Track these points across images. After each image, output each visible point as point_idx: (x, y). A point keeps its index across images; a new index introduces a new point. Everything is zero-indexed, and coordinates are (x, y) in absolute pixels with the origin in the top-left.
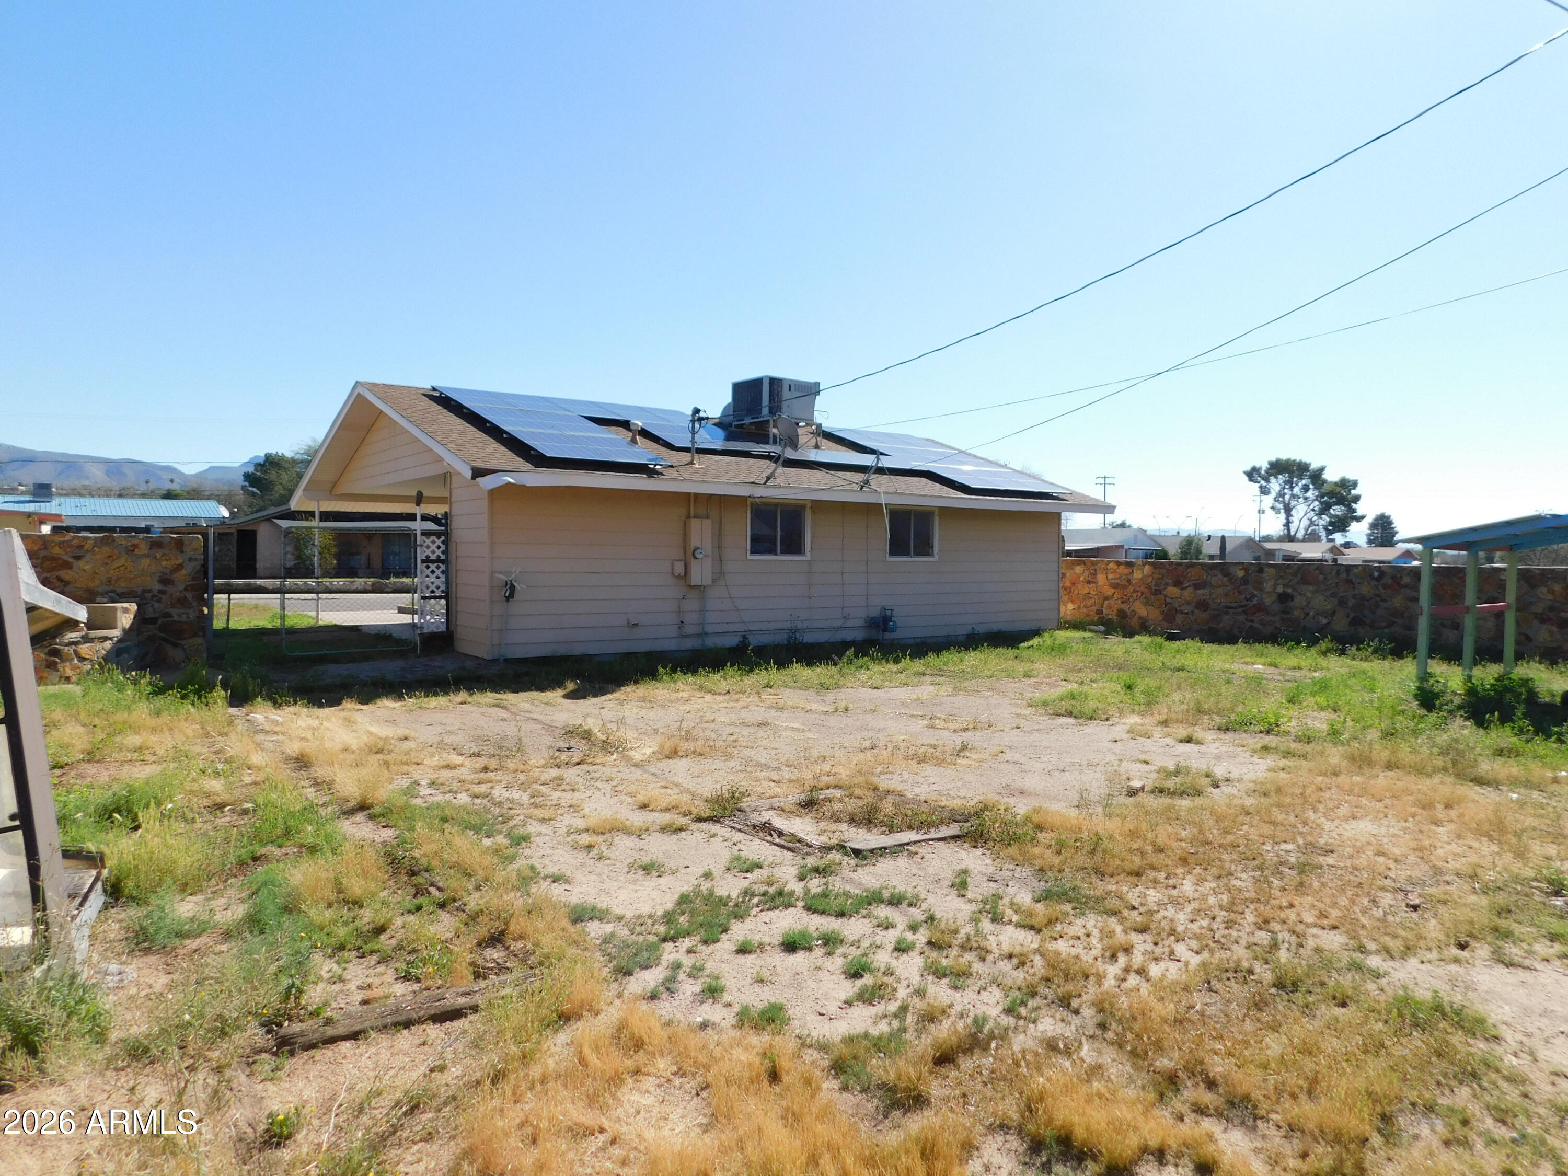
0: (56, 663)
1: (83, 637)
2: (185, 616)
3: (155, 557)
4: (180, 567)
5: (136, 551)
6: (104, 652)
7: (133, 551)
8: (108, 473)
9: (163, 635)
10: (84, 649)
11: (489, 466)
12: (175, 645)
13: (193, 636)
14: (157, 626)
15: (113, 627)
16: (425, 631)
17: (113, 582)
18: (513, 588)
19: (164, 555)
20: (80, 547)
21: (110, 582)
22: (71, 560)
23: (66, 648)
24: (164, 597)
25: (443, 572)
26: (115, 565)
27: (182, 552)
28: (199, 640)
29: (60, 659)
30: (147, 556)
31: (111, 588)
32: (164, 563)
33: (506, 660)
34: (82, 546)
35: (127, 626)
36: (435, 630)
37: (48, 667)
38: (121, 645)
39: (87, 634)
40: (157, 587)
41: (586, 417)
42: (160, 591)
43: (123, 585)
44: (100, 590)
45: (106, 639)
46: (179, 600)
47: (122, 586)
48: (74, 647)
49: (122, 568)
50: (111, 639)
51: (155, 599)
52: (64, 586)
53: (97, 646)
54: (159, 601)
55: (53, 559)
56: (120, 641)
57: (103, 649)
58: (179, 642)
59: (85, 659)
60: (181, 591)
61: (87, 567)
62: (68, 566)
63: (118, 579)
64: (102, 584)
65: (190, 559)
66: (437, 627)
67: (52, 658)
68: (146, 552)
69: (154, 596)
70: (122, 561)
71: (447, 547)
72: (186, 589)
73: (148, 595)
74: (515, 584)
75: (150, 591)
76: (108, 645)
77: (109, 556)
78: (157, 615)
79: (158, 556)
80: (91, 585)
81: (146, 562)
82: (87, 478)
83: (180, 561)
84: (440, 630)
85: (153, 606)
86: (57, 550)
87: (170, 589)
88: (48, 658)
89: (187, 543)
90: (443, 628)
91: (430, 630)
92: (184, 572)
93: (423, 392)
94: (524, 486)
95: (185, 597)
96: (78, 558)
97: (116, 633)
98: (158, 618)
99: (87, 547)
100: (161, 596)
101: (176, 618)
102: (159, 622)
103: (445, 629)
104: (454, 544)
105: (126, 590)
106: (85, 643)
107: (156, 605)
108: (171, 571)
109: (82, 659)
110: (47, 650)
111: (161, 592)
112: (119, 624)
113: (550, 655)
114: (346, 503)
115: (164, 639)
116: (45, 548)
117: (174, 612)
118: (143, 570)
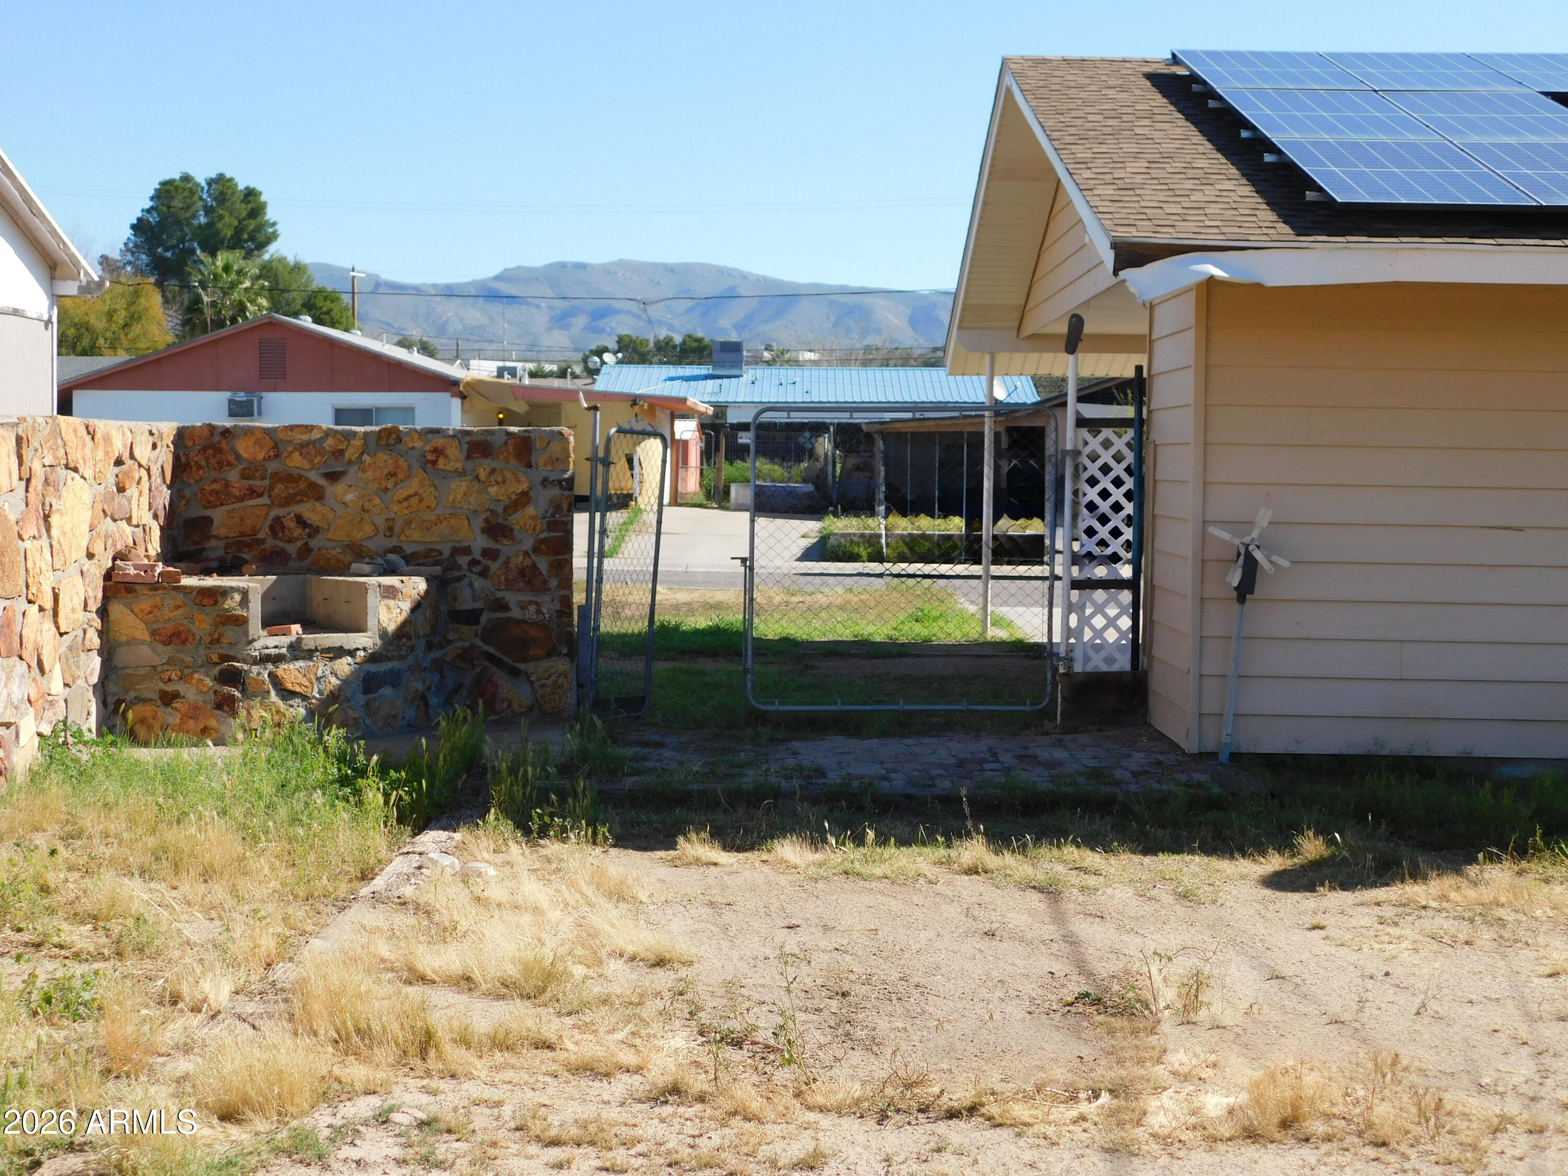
0: (231, 700)
1: (291, 647)
2: (533, 608)
3: (477, 478)
4: (524, 499)
5: (441, 463)
6: (334, 681)
7: (434, 463)
8: (913, 322)
9: (492, 650)
10: (291, 673)
11: (1163, 238)
12: (515, 673)
13: (549, 655)
14: (479, 628)
15: (358, 627)
16: (1078, 668)
17: (397, 529)
18: (1250, 567)
19: (493, 471)
20: (338, 453)
21: (391, 529)
22: (322, 481)
23: (255, 669)
24: (494, 566)
25: (1129, 520)
26: (402, 493)
27: (529, 465)
28: (561, 665)
29: (243, 691)
30: (462, 473)
31: (394, 542)
32: (493, 490)
33: (1235, 757)
34: (342, 452)
35: (391, 627)
36: (1104, 668)
37: (219, 706)
38: (373, 668)
39: (299, 640)
40: (480, 542)
41: (1546, 94)
42: (486, 553)
43: (416, 536)
44: (372, 545)
45: (339, 652)
46: (522, 573)
47: (414, 539)
48: (270, 666)
49: (414, 501)
50: (352, 653)
51: (477, 569)
52: (309, 536)
53: (321, 667)
54: (484, 573)
55: (290, 478)
56: (373, 658)
57: (333, 673)
58: (522, 666)
59: (294, 694)
60: (526, 554)
61: (349, 497)
62: (317, 494)
63: (408, 523)
64: (377, 531)
65: (545, 482)
66: (1109, 660)
67: (226, 689)
68: (459, 465)
69: (474, 562)
70: (413, 486)
71: (1140, 459)
72: (535, 550)
73: (463, 561)
74: (1258, 555)
75: (467, 551)
76: (344, 666)
77: (391, 475)
78: (479, 605)
79: (483, 475)
80: (358, 536)
81: (459, 487)
82: (878, 332)
83: (524, 486)
84: (1115, 668)
85: (471, 585)
86: (296, 461)
87: (506, 548)
88: (217, 687)
89: (538, 445)
90: (1123, 663)
91: (1090, 668)
92: (530, 511)
93: (1148, 69)
94: (1259, 286)
95: (534, 566)
96: (333, 477)
97: (365, 641)
98: (481, 611)
99: (351, 453)
100: (489, 563)
101: (516, 613)
102: (484, 619)
103: (1127, 667)
104: (1152, 446)
105: (420, 548)
106: (296, 659)
107: (478, 583)
108: (506, 509)
109: (287, 694)
110: (216, 670)
111: (489, 553)
112: (372, 623)
113: (1359, 750)
114: (1106, 357)
115: (490, 658)
116: (276, 456)
117: (512, 598)
118: (453, 506)
